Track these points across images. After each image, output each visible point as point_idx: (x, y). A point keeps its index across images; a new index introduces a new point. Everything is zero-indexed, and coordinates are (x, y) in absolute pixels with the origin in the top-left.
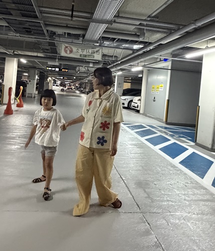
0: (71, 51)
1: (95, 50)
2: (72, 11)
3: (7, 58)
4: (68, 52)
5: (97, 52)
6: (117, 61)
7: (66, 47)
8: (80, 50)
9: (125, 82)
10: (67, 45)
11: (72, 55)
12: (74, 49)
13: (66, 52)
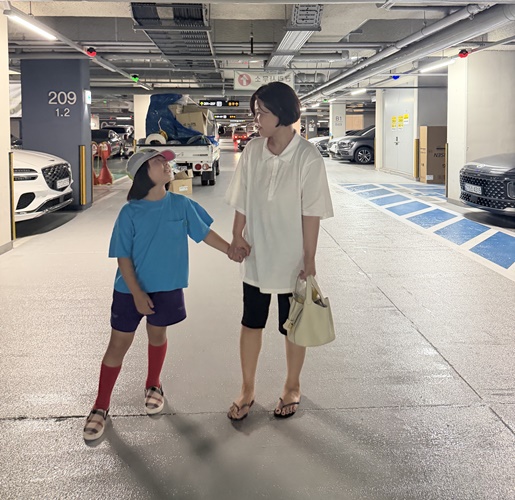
0: (249, 82)
1: (284, 75)
2: (252, 43)
3: (135, 96)
4: (245, 83)
5: (286, 77)
6: (324, 83)
7: (241, 76)
8: (261, 79)
9: (347, 113)
10: (241, 73)
11: (250, 87)
12: (253, 78)
13: (241, 83)
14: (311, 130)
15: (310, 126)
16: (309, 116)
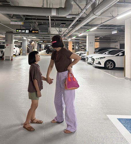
14: (77, 48)
15: (76, 46)
16: (76, 42)
